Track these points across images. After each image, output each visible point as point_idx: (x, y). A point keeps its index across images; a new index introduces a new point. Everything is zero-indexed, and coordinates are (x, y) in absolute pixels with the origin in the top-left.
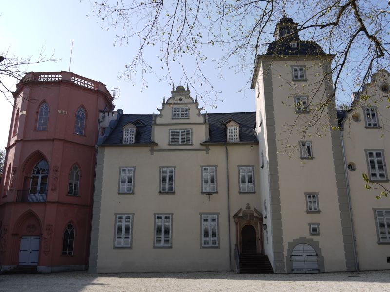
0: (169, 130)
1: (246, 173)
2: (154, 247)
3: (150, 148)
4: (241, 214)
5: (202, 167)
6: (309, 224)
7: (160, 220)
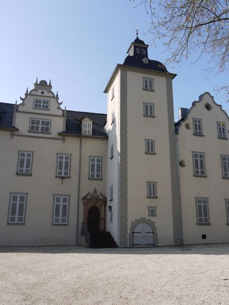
0: (31, 118)
1: (96, 163)
2: (8, 224)
3: (10, 133)
4: (89, 197)
5: (58, 154)
6: (149, 207)
7: (15, 198)
